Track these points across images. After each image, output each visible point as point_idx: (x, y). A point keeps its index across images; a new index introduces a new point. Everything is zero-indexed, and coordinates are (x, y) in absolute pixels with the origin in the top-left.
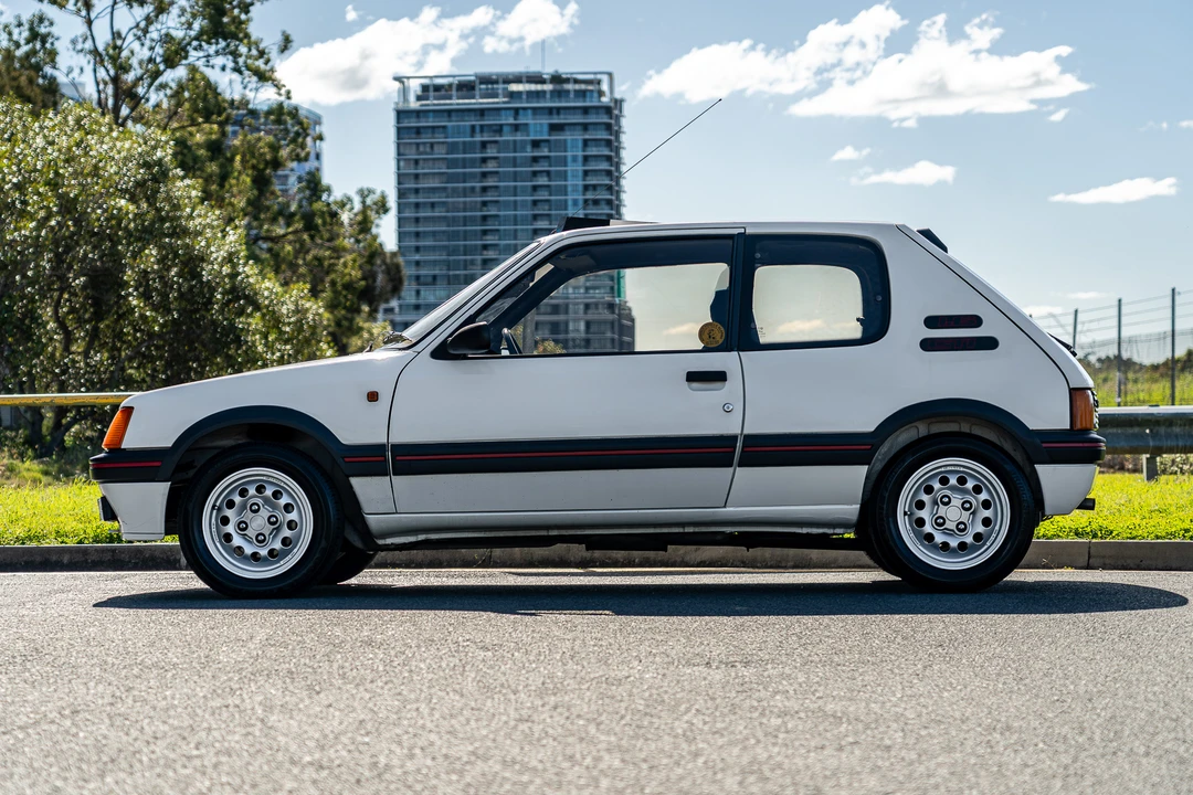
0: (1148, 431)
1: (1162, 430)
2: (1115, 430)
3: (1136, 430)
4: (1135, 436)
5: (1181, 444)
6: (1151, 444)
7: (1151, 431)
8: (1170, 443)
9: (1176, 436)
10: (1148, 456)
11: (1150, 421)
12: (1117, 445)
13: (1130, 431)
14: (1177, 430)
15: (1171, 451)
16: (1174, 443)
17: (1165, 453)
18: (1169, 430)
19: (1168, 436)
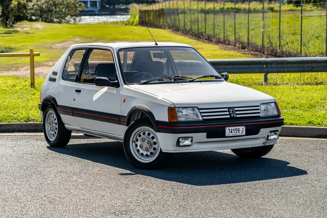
0: (265, 66)
1: (269, 66)
2: (254, 66)
3: (261, 66)
4: (260, 67)
5: (275, 70)
6: (266, 70)
7: (266, 66)
8: (271, 70)
9: (274, 68)
10: (265, 74)
11: (265, 63)
12: (255, 71)
13: (259, 66)
14: (274, 66)
15: (272, 72)
16: (273, 70)
17: (270, 73)
18: (271, 66)
19: (271, 68)
